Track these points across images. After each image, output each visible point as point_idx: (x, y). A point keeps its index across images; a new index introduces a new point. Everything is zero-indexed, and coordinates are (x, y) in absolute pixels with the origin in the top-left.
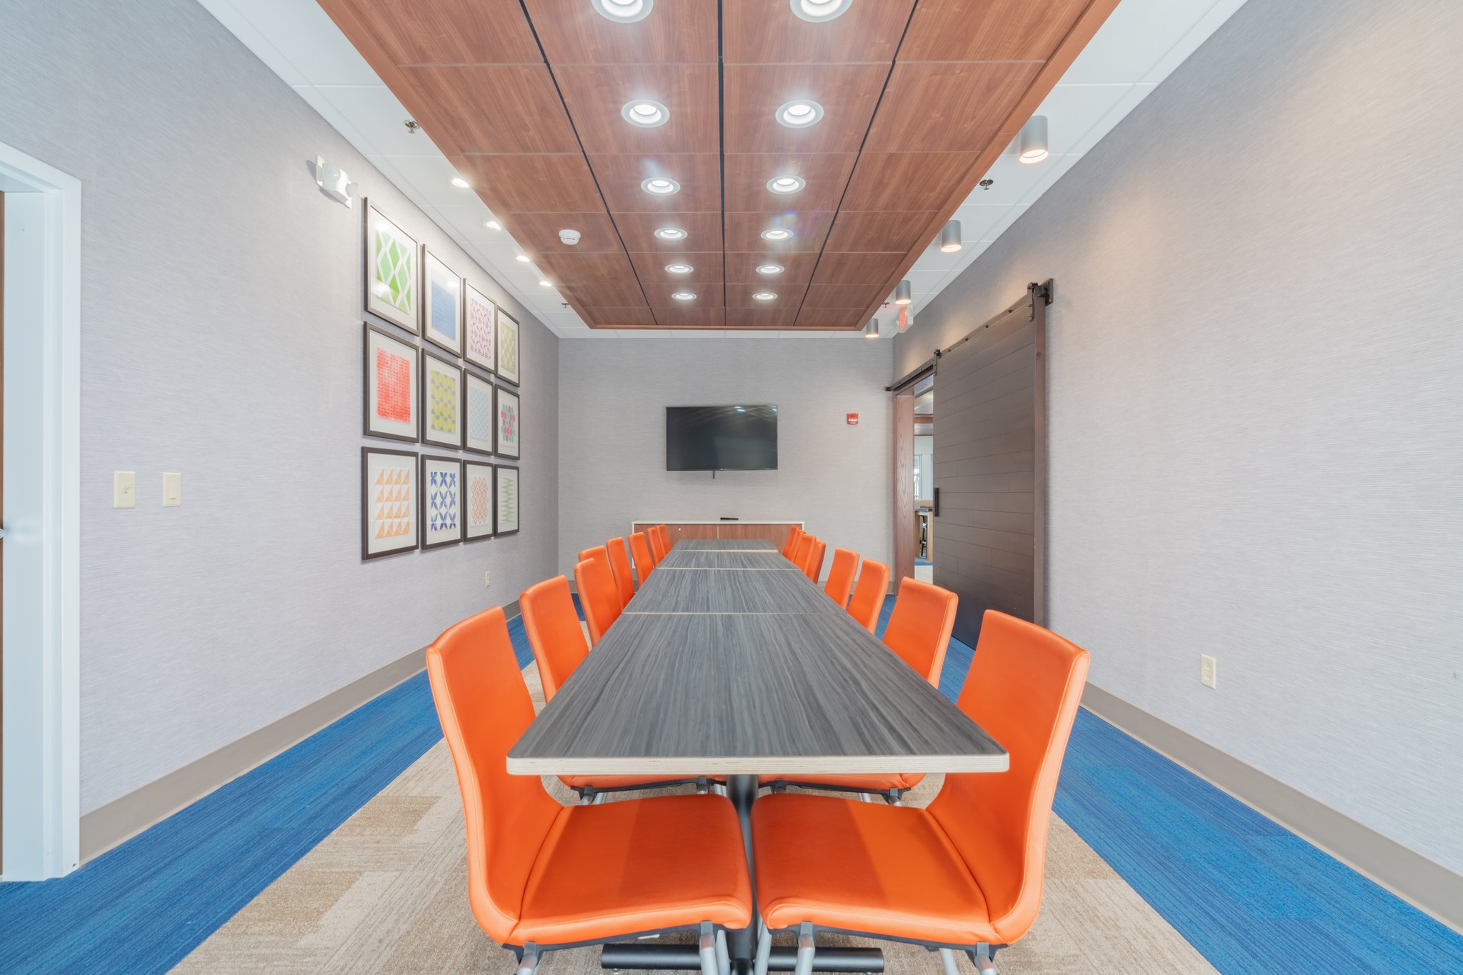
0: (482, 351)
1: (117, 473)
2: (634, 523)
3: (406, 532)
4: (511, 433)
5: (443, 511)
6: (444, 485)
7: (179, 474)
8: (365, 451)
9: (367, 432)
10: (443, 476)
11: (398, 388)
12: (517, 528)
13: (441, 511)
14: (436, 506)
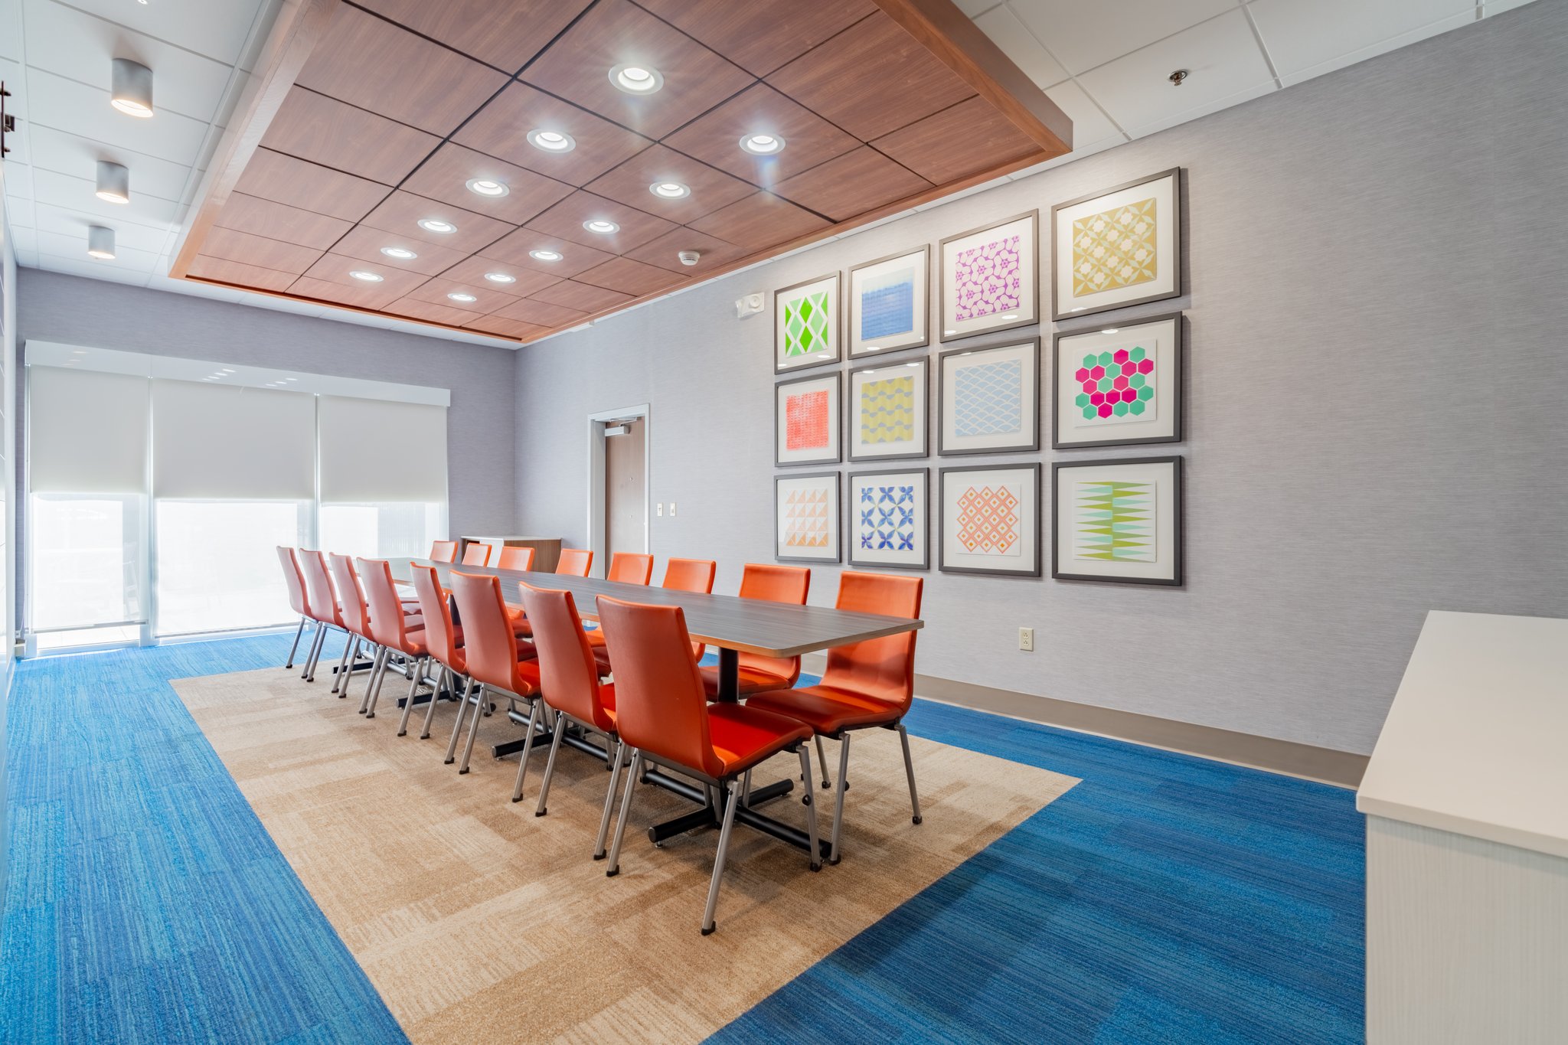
0: (989, 309)
3: (823, 544)
5: (886, 529)
6: (887, 500)
8: (776, 479)
9: (778, 464)
10: (887, 492)
11: (813, 420)
12: (1169, 578)
13: (881, 529)
14: (871, 523)
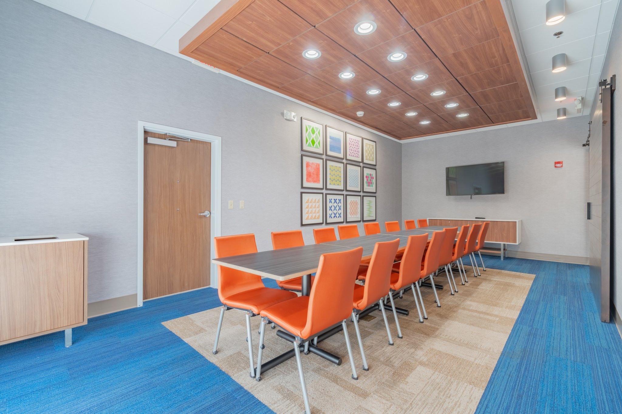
0: (355, 155)
1: (229, 201)
2: (428, 218)
3: (318, 218)
4: (371, 184)
5: (335, 212)
6: (335, 203)
7: (244, 201)
8: (302, 193)
9: (302, 187)
10: (335, 200)
11: (315, 173)
12: (375, 219)
13: (334, 212)
14: (332, 210)
